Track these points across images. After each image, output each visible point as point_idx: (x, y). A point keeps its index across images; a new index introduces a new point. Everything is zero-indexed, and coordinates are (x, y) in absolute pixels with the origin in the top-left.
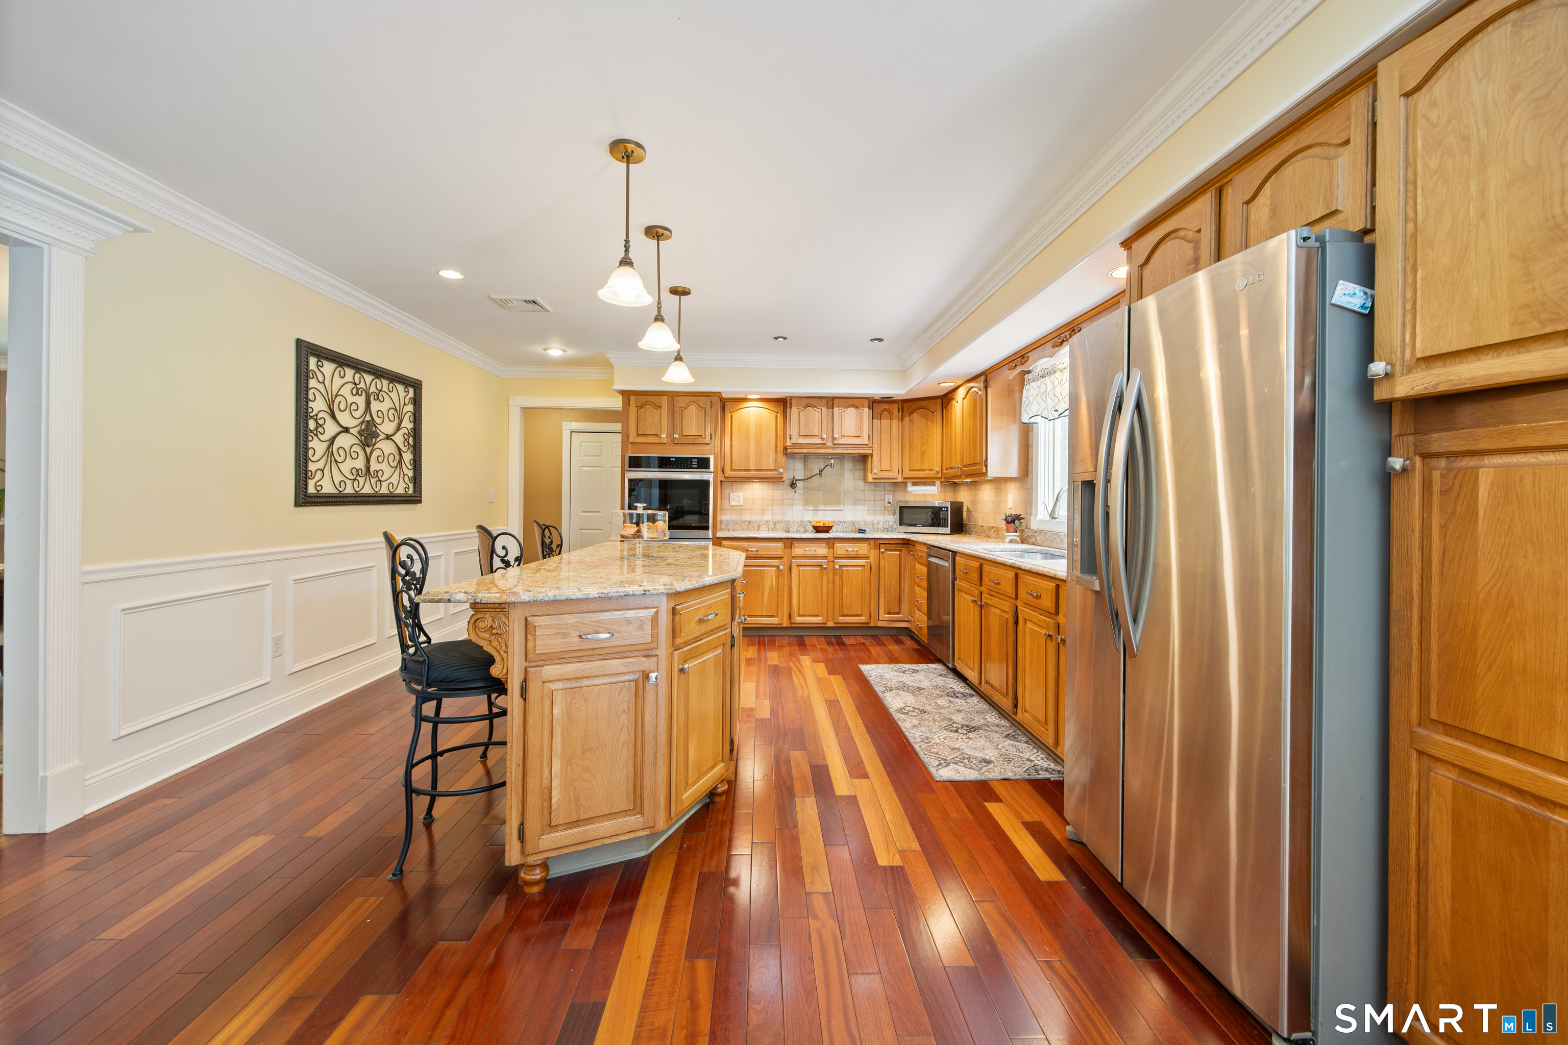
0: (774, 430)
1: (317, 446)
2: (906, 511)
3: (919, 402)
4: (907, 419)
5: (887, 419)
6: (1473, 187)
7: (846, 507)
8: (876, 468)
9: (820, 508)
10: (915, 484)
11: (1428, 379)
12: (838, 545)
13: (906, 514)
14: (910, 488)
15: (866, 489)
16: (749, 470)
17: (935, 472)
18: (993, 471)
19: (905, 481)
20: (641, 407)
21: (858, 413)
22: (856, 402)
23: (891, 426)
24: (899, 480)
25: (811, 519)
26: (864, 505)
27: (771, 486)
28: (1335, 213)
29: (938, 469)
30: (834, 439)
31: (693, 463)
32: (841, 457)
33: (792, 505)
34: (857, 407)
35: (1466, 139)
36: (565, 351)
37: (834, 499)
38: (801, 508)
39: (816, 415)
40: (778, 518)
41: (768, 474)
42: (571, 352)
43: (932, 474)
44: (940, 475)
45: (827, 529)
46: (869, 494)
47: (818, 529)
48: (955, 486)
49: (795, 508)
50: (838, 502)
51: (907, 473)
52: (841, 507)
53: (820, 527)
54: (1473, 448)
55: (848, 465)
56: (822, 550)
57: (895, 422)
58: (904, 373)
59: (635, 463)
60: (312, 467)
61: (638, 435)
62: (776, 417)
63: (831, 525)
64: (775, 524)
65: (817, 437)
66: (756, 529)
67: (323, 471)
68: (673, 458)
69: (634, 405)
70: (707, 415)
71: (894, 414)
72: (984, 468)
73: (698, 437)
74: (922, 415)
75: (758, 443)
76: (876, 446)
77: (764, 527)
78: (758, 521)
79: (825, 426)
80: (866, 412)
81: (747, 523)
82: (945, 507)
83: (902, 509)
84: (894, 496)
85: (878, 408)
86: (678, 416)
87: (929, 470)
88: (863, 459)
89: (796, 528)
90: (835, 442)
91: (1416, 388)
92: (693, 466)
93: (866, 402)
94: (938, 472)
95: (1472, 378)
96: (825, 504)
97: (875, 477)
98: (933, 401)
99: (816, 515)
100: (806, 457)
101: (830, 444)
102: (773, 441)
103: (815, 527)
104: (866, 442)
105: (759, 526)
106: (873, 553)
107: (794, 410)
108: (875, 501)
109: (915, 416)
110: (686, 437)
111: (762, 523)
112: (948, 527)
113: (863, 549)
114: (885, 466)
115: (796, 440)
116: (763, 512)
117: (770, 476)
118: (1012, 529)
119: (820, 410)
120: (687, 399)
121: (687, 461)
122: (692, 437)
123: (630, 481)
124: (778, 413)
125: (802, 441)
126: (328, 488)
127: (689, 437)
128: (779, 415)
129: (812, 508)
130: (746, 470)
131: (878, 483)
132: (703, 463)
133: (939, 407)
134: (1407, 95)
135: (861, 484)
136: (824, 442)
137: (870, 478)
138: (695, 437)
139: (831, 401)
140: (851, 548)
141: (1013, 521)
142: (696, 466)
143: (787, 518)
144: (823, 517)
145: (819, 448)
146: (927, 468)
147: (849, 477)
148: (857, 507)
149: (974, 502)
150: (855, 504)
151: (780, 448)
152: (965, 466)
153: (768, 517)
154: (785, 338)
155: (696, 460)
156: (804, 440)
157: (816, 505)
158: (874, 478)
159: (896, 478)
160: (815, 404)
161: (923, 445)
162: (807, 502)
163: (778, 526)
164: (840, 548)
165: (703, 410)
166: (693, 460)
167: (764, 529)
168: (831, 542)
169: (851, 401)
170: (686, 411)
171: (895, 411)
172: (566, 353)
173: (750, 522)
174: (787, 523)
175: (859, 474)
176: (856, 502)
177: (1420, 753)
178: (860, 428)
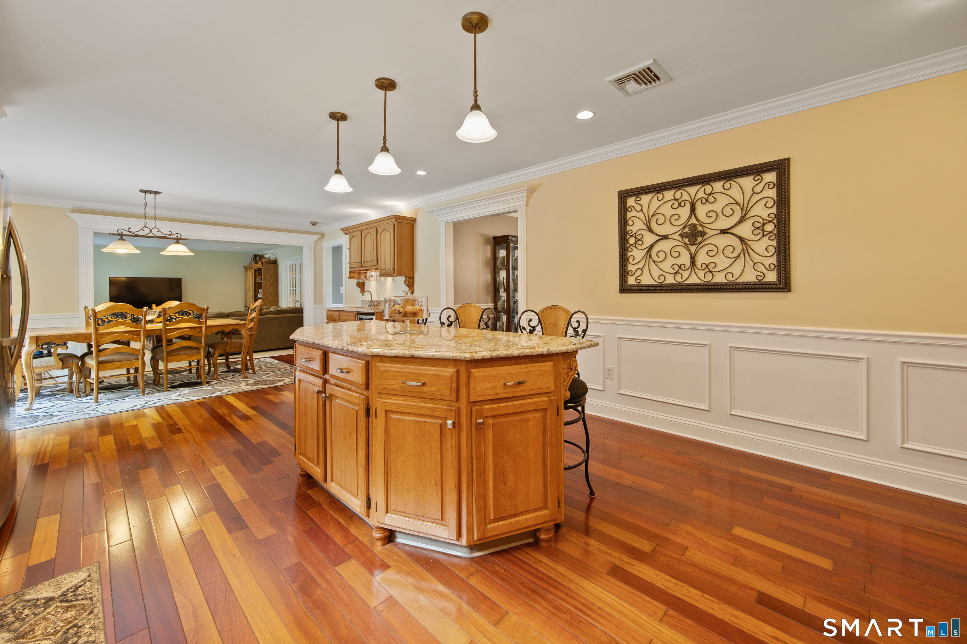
1: (636, 254)
60: (630, 267)
67: (642, 269)
126: (646, 280)
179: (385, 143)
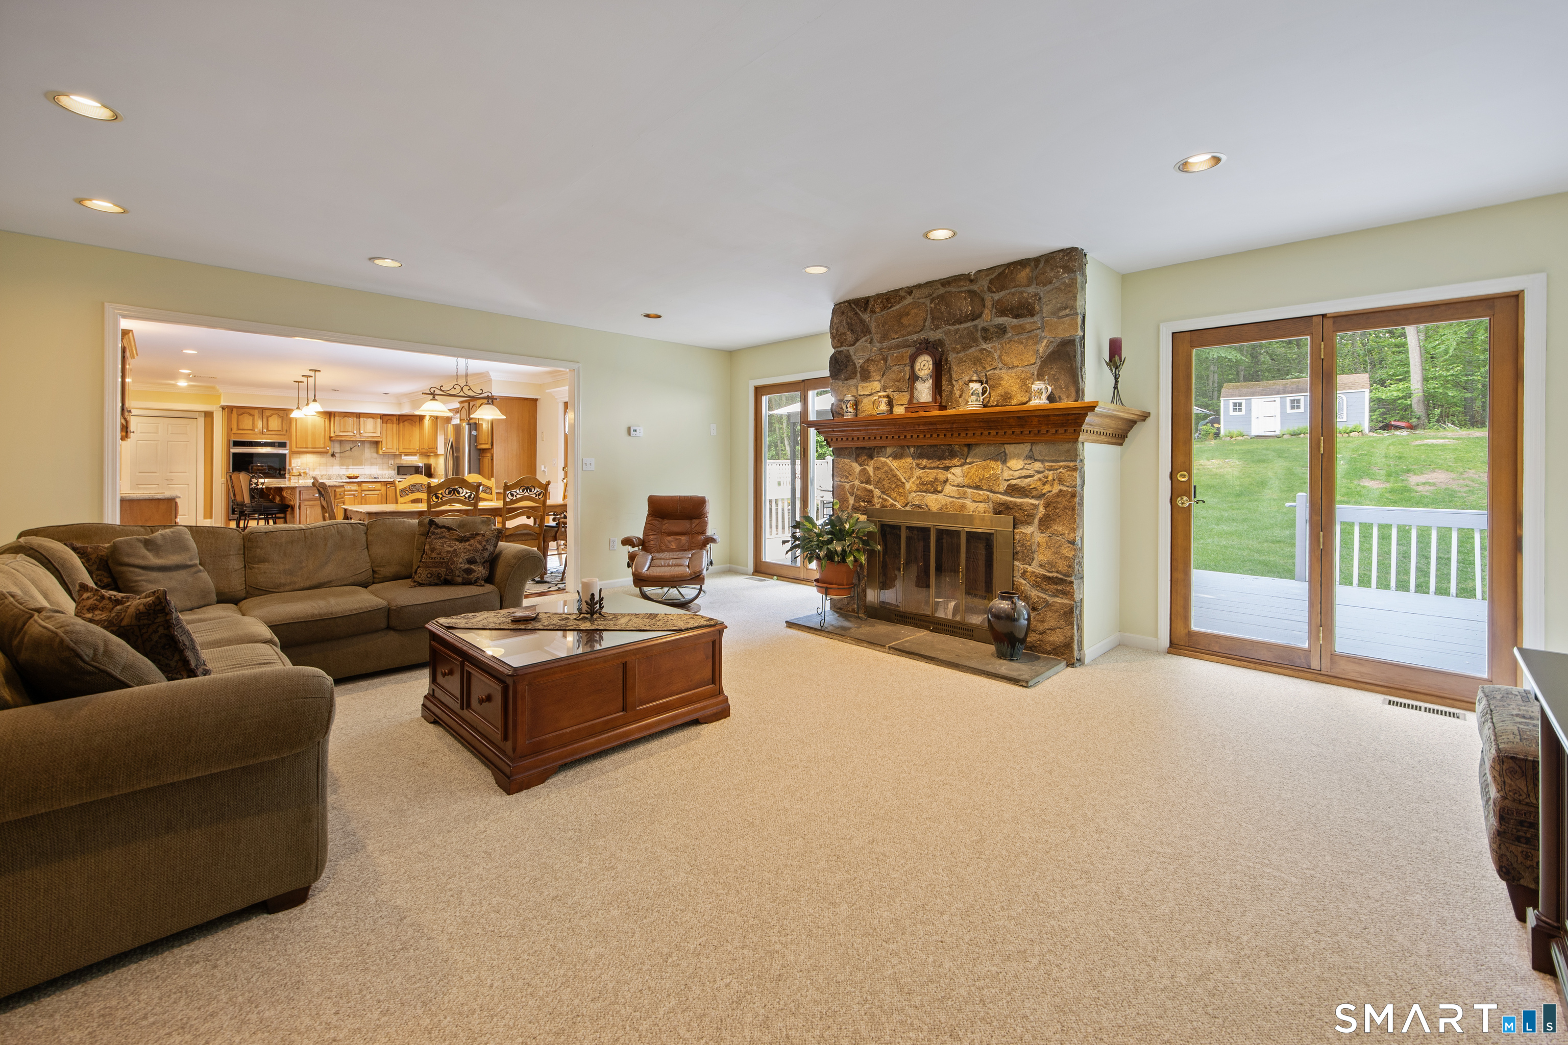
0: (325, 428)
2: (401, 468)
3: (408, 418)
4: (401, 425)
5: (391, 424)
7: (366, 466)
8: (384, 448)
9: (351, 467)
10: (406, 455)
12: (364, 485)
13: (402, 470)
14: (403, 457)
15: (378, 458)
16: (304, 448)
17: (417, 450)
18: (440, 451)
19: (400, 454)
20: (241, 415)
21: (374, 421)
22: (372, 416)
23: (393, 427)
24: (397, 453)
25: (346, 473)
26: (377, 465)
27: (319, 456)
29: (418, 448)
30: (360, 433)
31: (275, 445)
32: (363, 442)
33: (333, 466)
34: (373, 419)
37: (359, 462)
38: (338, 467)
39: (350, 422)
40: (323, 472)
41: (320, 451)
43: (415, 451)
44: (419, 451)
45: (356, 477)
46: (380, 460)
47: (351, 478)
48: (428, 456)
49: (335, 467)
50: (361, 464)
51: (401, 450)
52: (364, 467)
53: (352, 476)
55: (367, 446)
56: (354, 487)
57: (395, 425)
58: (400, 404)
59: (237, 444)
61: (238, 429)
62: (325, 421)
63: (358, 475)
64: (322, 476)
65: (349, 432)
68: (262, 442)
69: (236, 414)
70: (282, 420)
71: (394, 422)
72: (436, 450)
73: (277, 431)
74: (409, 423)
75: (313, 434)
76: (384, 437)
79: (355, 427)
80: (379, 420)
82: (422, 467)
83: (399, 467)
84: (394, 461)
85: (385, 418)
86: (265, 419)
87: (413, 449)
88: (377, 443)
89: (337, 477)
90: (361, 435)
92: (278, 446)
93: (379, 416)
96: (353, 465)
97: (384, 452)
98: (416, 418)
99: (348, 471)
100: (341, 442)
101: (357, 436)
102: (323, 433)
103: (349, 477)
104: (378, 435)
106: (383, 488)
107: (337, 418)
108: (383, 463)
109: (406, 424)
110: (269, 431)
112: (423, 475)
113: (378, 486)
114: (389, 446)
115: (338, 433)
116: (314, 470)
119: (352, 419)
120: (272, 412)
124: (327, 419)
125: (341, 434)
127: (273, 431)
128: (327, 421)
129: (345, 467)
131: (386, 455)
132: (282, 445)
133: (418, 420)
135: (375, 455)
136: (355, 435)
137: (381, 452)
139: (358, 415)
140: (371, 486)
143: (330, 473)
144: (353, 471)
145: (351, 438)
146: (412, 447)
147: (368, 452)
148: (373, 467)
149: (437, 464)
151: (327, 437)
152: (429, 448)
153: (317, 472)
155: (278, 443)
156: (343, 434)
157: (348, 466)
159: (395, 453)
160: (349, 416)
161: (409, 437)
162: (342, 464)
163: (324, 477)
164: (365, 486)
165: (281, 418)
166: (275, 443)
168: (360, 483)
169: (370, 416)
170: (270, 417)
171: (395, 420)
174: (335, 475)
175: (374, 450)
176: (372, 464)
178: (375, 429)
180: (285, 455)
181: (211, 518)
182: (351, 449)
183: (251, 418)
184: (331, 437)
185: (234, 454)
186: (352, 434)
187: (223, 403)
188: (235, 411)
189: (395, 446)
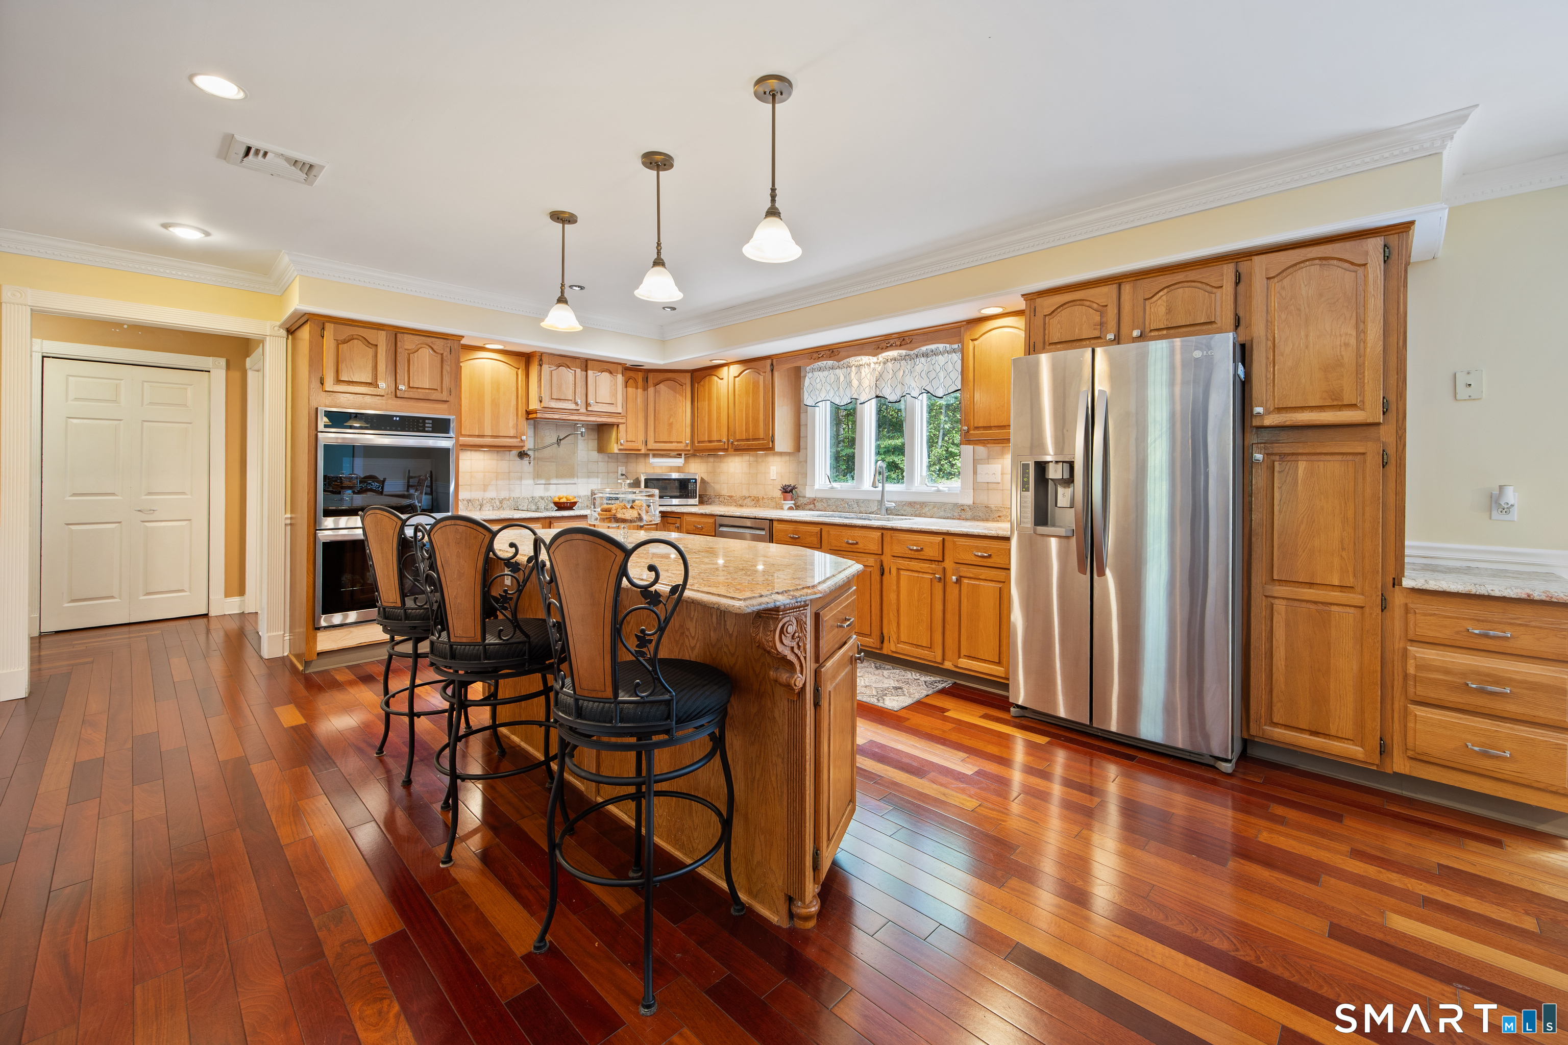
0: (514, 389)
3: (666, 374)
4: (651, 390)
5: (633, 388)
6: (1303, 333)
7: (580, 480)
8: (623, 438)
9: (552, 482)
10: (654, 456)
11: (1281, 418)
14: (652, 460)
15: (600, 460)
16: (483, 436)
17: (684, 445)
18: (778, 447)
19: (648, 452)
20: (345, 342)
21: (612, 379)
22: (610, 367)
23: (644, 395)
24: (643, 452)
25: (542, 495)
26: (598, 477)
27: (495, 456)
28: (1211, 323)
29: (687, 442)
30: (587, 405)
31: (427, 425)
32: (585, 425)
33: (521, 478)
34: (611, 373)
35: (1299, 310)
36: (207, 234)
37: (568, 472)
38: (531, 482)
39: (568, 375)
40: (504, 494)
41: (507, 442)
42: (219, 238)
43: (678, 446)
44: (689, 448)
45: (570, 506)
46: (603, 466)
47: (560, 506)
49: (524, 482)
50: (571, 476)
51: (651, 445)
52: (575, 480)
53: (564, 503)
54: (1295, 452)
57: (640, 391)
58: (663, 342)
59: (335, 420)
61: (339, 381)
62: (517, 375)
63: (575, 500)
64: (501, 502)
65: (570, 402)
66: (478, 509)
68: (397, 416)
69: (332, 337)
70: (445, 363)
71: (639, 383)
72: (771, 443)
73: (433, 391)
74: (669, 387)
75: (495, 404)
76: (623, 414)
77: (487, 507)
78: (480, 499)
79: (578, 390)
80: (620, 378)
81: (466, 502)
82: (693, 479)
84: (626, 467)
86: (402, 359)
87: (677, 442)
88: (607, 429)
89: (526, 505)
90: (589, 409)
91: (1275, 422)
92: (426, 429)
93: (620, 369)
94: (687, 445)
95: (1302, 420)
96: (557, 477)
97: (622, 447)
98: (682, 374)
99: (547, 490)
101: (583, 410)
102: (514, 402)
103: (556, 504)
104: (620, 410)
105: (481, 506)
107: (542, 367)
108: (608, 473)
109: (662, 387)
110: (414, 390)
111: (485, 502)
112: (696, 498)
114: (631, 437)
115: (541, 402)
116: (485, 488)
117: (510, 445)
118: (790, 498)
119: (573, 372)
120: (415, 339)
121: (418, 422)
122: (423, 391)
123: (327, 447)
124: (519, 369)
125: (554, 404)
127: (419, 390)
128: (520, 371)
129: (543, 482)
130: (479, 436)
132: (441, 426)
133: (688, 382)
134: (1268, 278)
135: (598, 455)
136: (578, 408)
137: (615, 448)
138: (427, 391)
139: (586, 364)
141: (788, 491)
142: (430, 429)
143: (515, 494)
144: (562, 490)
145: (572, 414)
146: (675, 440)
148: (591, 480)
150: (588, 477)
151: (522, 411)
152: (738, 441)
153: (491, 494)
154: (582, 288)
155: (431, 422)
156: (557, 404)
157: (548, 479)
158: (620, 450)
159: (639, 450)
160: (568, 364)
161: (670, 417)
162: (537, 476)
163: (505, 505)
165: (439, 356)
166: (427, 421)
167: (487, 509)
169: (606, 366)
170: (416, 354)
172: (208, 239)
173: (470, 500)
174: (516, 500)
175: (597, 445)
176: (590, 475)
177: (1266, 596)
178: (615, 395)
179: (659, 253)
180: (446, 452)
181: (242, 592)
182: (559, 441)
183: (370, 352)
184: (528, 413)
185: (329, 449)
186: (573, 406)
187: (296, 303)
188: (330, 328)
189: (641, 438)
